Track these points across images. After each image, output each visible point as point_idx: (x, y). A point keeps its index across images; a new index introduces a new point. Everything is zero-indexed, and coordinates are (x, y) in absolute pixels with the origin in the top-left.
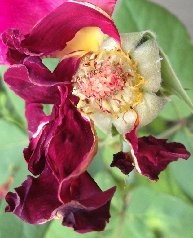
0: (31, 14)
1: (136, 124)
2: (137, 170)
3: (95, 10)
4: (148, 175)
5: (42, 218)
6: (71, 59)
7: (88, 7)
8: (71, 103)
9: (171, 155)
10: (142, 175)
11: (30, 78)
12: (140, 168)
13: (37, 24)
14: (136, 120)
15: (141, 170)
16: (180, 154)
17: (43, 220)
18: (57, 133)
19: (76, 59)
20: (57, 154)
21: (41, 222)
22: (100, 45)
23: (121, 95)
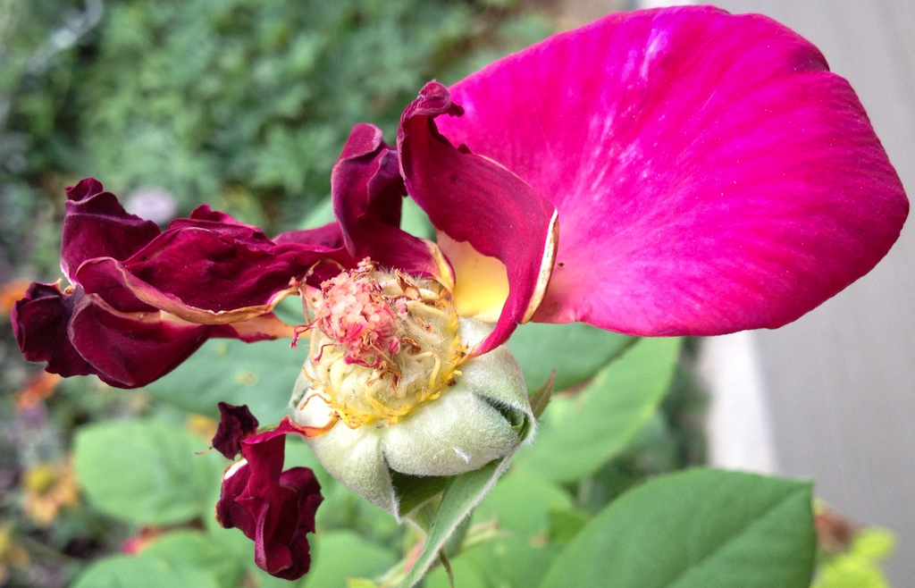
0: (537, 156)
1: (307, 431)
2: (229, 468)
3: (538, 271)
4: (223, 497)
5: (69, 265)
6: (428, 257)
7: (543, 253)
8: (308, 268)
9: (259, 523)
10: (222, 481)
11: (342, 163)
12: (234, 475)
13: (492, 161)
14: (314, 428)
15: (232, 479)
16: (262, 543)
17: (68, 268)
18: (225, 241)
19: (429, 269)
20: (181, 249)
21: (64, 266)
22: (475, 316)
23: (349, 371)
